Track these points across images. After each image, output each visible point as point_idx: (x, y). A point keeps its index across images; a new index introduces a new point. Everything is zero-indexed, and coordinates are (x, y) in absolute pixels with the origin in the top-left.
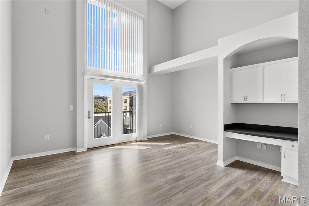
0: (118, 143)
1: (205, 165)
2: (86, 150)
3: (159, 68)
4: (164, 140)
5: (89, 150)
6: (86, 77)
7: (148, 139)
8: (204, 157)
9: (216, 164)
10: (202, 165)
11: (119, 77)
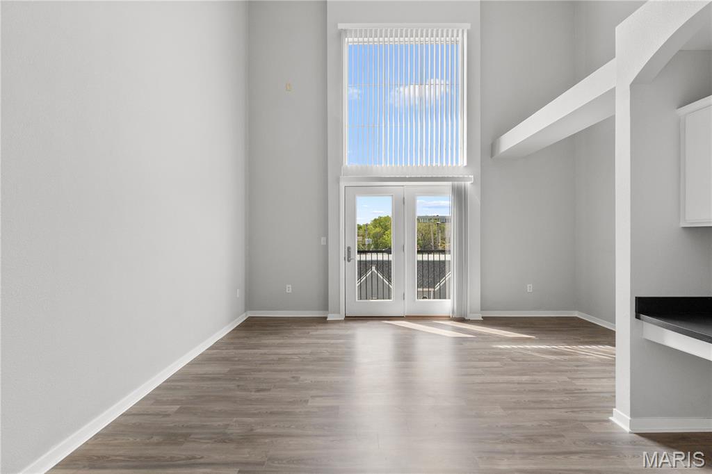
0: (407, 317)
1: (563, 410)
2: (343, 319)
3: (511, 140)
4: (523, 327)
5: (349, 319)
6: (342, 185)
7: (483, 317)
8: (595, 389)
9: (611, 418)
10: (555, 406)
11: (406, 177)
